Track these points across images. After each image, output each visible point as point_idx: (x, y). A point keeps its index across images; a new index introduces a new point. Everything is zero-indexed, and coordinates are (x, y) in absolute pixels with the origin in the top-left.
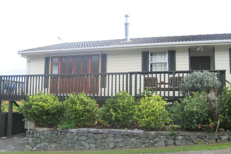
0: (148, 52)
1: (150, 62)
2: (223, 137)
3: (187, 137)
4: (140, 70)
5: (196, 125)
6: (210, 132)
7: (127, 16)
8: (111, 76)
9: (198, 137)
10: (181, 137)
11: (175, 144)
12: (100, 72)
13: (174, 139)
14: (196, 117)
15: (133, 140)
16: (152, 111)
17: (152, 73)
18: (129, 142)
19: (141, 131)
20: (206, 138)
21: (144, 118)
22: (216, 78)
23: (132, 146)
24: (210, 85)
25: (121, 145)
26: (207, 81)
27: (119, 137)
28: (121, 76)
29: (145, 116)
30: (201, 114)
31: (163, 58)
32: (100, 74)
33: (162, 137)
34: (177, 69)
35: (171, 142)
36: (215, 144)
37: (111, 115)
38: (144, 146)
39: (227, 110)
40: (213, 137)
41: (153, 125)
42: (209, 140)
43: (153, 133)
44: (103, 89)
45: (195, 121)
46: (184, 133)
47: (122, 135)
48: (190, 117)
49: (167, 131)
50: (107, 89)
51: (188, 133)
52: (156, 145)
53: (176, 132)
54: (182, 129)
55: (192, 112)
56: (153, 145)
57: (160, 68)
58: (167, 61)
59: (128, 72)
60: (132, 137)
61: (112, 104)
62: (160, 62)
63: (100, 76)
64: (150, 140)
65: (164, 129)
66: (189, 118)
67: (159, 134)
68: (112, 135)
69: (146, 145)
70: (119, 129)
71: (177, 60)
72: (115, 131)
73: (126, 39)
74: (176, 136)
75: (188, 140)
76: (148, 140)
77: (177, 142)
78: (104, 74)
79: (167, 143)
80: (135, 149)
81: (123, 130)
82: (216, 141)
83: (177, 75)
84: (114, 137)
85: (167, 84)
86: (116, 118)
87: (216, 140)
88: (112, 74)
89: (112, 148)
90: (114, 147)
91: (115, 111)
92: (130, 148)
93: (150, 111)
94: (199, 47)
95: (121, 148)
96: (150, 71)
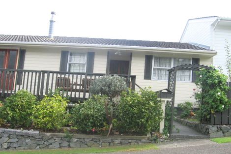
0: (68, 52)
1: (69, 62)
2: (116, 140)
3: (82, 140)
4: (58, 70)
5: (91, 128)
6: (104, 136)
7: (53, 13)
8: (27, 73)
9: (92, 140)
10: (76, 140)
11: (69, 146)
12: (16, 69)
13: (69, 142)
14: (91, 120)
15: (28, 140)
16: (50, 112)
17: (69, 73)
18: (24, 143)
19: (37, 132)
20: (99, 141)
21: (40, 119)
22: (125, 83)
23: (26, 147)
24: (117, 89)
25: (15, 146)
26: (115, 85)
27: (13, 138)
28: (34, 74)
29: (41, 117)
30: (96, 117)
31: (82, 59)
32: (16, 70)
33: (57, 139)
34: (95, 72)
35: (66, 144)
36: (108, 147)
37: (8, 114)
38: (38, 147)
39: (121, 114)
40: (106, 141)
41: (49, 126)
42: (103, 143)
43: (48, 134)
44: (18, 86)
45: (89, 124)
46: (79, 136)
47: (17, 135)
48: (86, 120)
49: (63, 132)
50: (21, 86)
51: (83, 136)
52: (50, 146)
53: (72, 134)
54: (78, 132)
55: (88, 115)
56: (47, 146)
57: (78, 68)
58: (85, 62)
59: (40, 70)
60: (27, 137)
61: (10, 103)
62: (78, 62)
63: (16, 72)
64: (45, 141)
65: (61, 131)
66: (84, 121)
67: (54, 135)
68: (7, 135)
69: (41, 146)
70: (16, 129)
71: (95, 62)
72: (10, 131)
73: (49, 37)
74: (71, 138)
75: (82, 143)
76: (43, 142)
77: (72, 145)
78: (21, 71)
79: (61, 145)
80: (29, 150)
81: (19, 131)
82: (109, 145)
83: (93, 77)
84: (9, 137)
85: (78, 85)
86: (13, 117)
87: (110, 143)
88: (29, 71)
89: (6, 149)
90: (8, 148)
91: (13, 110)
92: (24, 149)
93: (48, 112)
94: (117, 51)
95: (15, 149)
96: (67, 71)
